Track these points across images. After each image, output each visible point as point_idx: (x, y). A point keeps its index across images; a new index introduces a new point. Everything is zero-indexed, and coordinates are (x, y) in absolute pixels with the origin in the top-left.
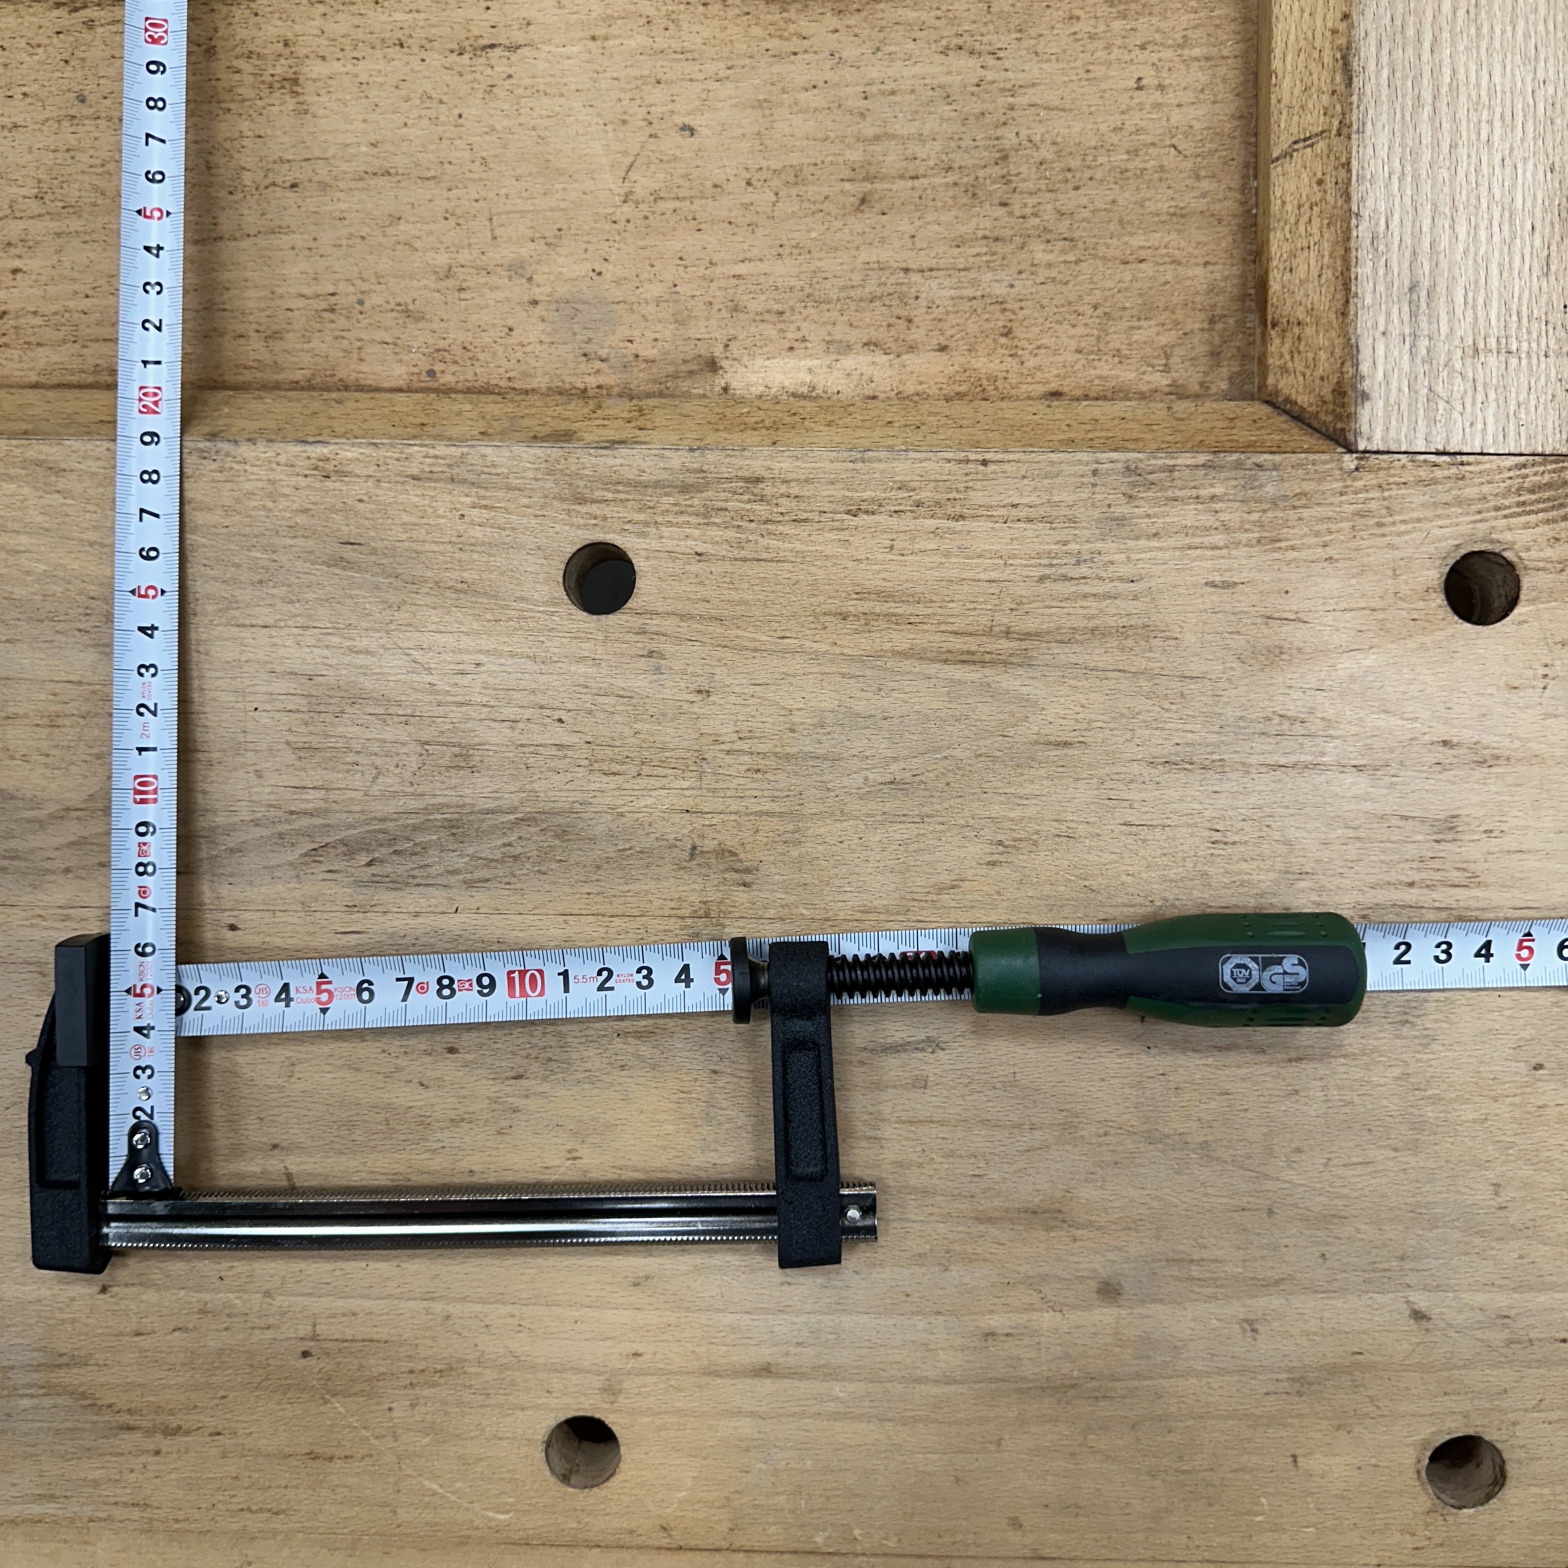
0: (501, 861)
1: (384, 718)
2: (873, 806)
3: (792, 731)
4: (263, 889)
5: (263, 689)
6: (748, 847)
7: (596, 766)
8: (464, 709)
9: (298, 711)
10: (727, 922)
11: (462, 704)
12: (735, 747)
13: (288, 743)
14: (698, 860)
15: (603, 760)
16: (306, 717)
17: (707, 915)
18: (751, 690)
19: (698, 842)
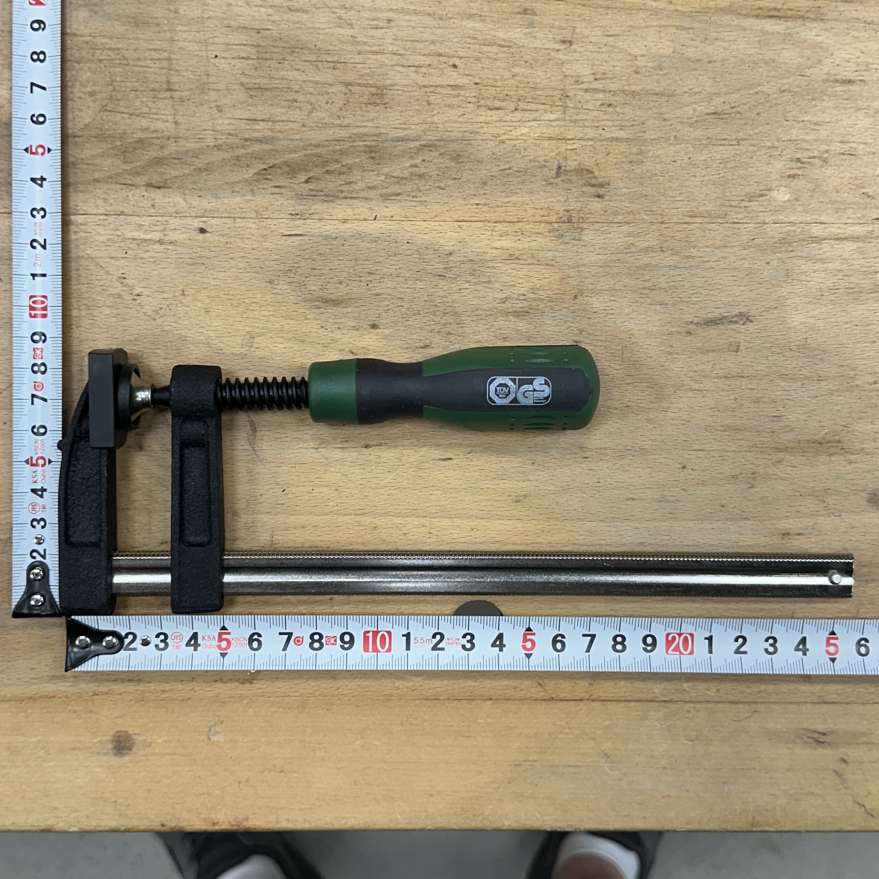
0: (409, 179)
1: (316, 64)
2: (699, 133)
3: (637, 73)
4: (226, 200)
5: (221, 40)
6: (602, 166)
7: (482, 102)
8: (378, 57)
9: (248, 58)
10: (585, 226)
11: (377, 53)
12: (592, 86)
13: (242, 84)
14: (563, 177)
15: (488, 98)
16: (255, 62)
17: (569, 221)
18: (606, 40)
19: (563, 164)
